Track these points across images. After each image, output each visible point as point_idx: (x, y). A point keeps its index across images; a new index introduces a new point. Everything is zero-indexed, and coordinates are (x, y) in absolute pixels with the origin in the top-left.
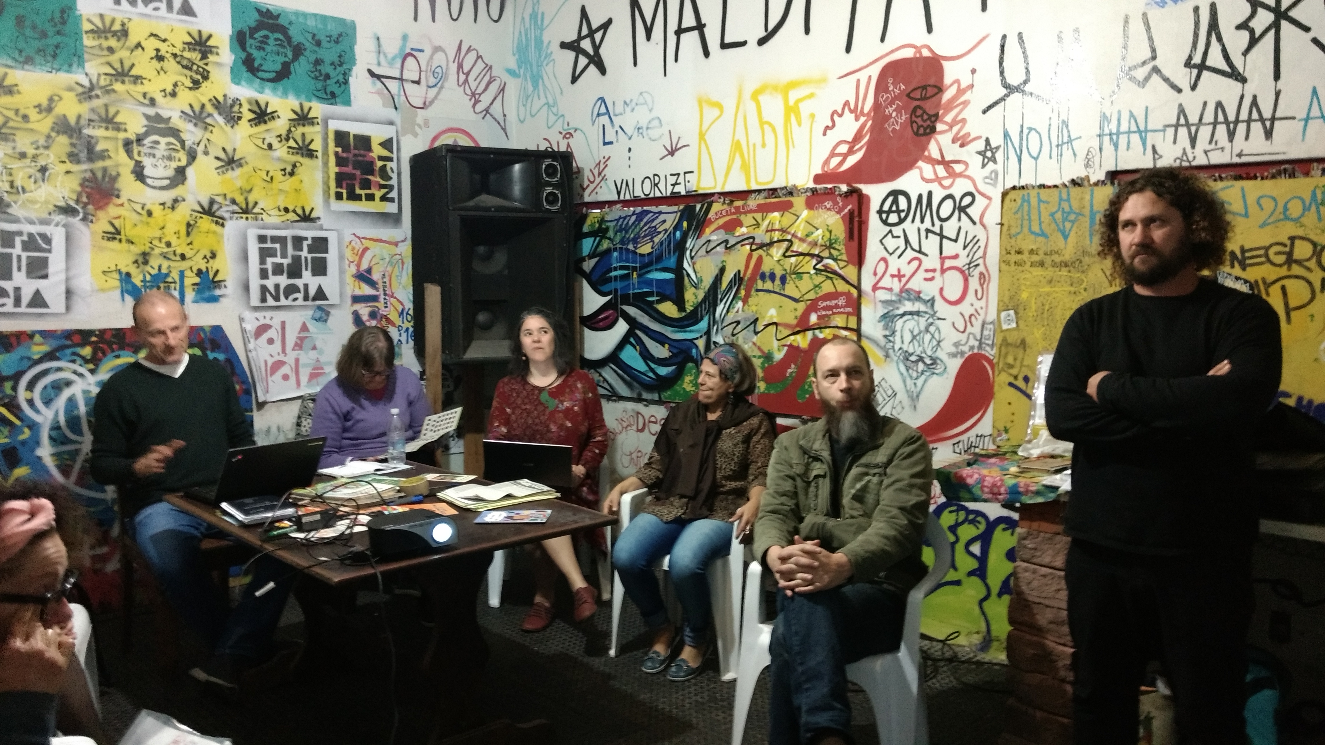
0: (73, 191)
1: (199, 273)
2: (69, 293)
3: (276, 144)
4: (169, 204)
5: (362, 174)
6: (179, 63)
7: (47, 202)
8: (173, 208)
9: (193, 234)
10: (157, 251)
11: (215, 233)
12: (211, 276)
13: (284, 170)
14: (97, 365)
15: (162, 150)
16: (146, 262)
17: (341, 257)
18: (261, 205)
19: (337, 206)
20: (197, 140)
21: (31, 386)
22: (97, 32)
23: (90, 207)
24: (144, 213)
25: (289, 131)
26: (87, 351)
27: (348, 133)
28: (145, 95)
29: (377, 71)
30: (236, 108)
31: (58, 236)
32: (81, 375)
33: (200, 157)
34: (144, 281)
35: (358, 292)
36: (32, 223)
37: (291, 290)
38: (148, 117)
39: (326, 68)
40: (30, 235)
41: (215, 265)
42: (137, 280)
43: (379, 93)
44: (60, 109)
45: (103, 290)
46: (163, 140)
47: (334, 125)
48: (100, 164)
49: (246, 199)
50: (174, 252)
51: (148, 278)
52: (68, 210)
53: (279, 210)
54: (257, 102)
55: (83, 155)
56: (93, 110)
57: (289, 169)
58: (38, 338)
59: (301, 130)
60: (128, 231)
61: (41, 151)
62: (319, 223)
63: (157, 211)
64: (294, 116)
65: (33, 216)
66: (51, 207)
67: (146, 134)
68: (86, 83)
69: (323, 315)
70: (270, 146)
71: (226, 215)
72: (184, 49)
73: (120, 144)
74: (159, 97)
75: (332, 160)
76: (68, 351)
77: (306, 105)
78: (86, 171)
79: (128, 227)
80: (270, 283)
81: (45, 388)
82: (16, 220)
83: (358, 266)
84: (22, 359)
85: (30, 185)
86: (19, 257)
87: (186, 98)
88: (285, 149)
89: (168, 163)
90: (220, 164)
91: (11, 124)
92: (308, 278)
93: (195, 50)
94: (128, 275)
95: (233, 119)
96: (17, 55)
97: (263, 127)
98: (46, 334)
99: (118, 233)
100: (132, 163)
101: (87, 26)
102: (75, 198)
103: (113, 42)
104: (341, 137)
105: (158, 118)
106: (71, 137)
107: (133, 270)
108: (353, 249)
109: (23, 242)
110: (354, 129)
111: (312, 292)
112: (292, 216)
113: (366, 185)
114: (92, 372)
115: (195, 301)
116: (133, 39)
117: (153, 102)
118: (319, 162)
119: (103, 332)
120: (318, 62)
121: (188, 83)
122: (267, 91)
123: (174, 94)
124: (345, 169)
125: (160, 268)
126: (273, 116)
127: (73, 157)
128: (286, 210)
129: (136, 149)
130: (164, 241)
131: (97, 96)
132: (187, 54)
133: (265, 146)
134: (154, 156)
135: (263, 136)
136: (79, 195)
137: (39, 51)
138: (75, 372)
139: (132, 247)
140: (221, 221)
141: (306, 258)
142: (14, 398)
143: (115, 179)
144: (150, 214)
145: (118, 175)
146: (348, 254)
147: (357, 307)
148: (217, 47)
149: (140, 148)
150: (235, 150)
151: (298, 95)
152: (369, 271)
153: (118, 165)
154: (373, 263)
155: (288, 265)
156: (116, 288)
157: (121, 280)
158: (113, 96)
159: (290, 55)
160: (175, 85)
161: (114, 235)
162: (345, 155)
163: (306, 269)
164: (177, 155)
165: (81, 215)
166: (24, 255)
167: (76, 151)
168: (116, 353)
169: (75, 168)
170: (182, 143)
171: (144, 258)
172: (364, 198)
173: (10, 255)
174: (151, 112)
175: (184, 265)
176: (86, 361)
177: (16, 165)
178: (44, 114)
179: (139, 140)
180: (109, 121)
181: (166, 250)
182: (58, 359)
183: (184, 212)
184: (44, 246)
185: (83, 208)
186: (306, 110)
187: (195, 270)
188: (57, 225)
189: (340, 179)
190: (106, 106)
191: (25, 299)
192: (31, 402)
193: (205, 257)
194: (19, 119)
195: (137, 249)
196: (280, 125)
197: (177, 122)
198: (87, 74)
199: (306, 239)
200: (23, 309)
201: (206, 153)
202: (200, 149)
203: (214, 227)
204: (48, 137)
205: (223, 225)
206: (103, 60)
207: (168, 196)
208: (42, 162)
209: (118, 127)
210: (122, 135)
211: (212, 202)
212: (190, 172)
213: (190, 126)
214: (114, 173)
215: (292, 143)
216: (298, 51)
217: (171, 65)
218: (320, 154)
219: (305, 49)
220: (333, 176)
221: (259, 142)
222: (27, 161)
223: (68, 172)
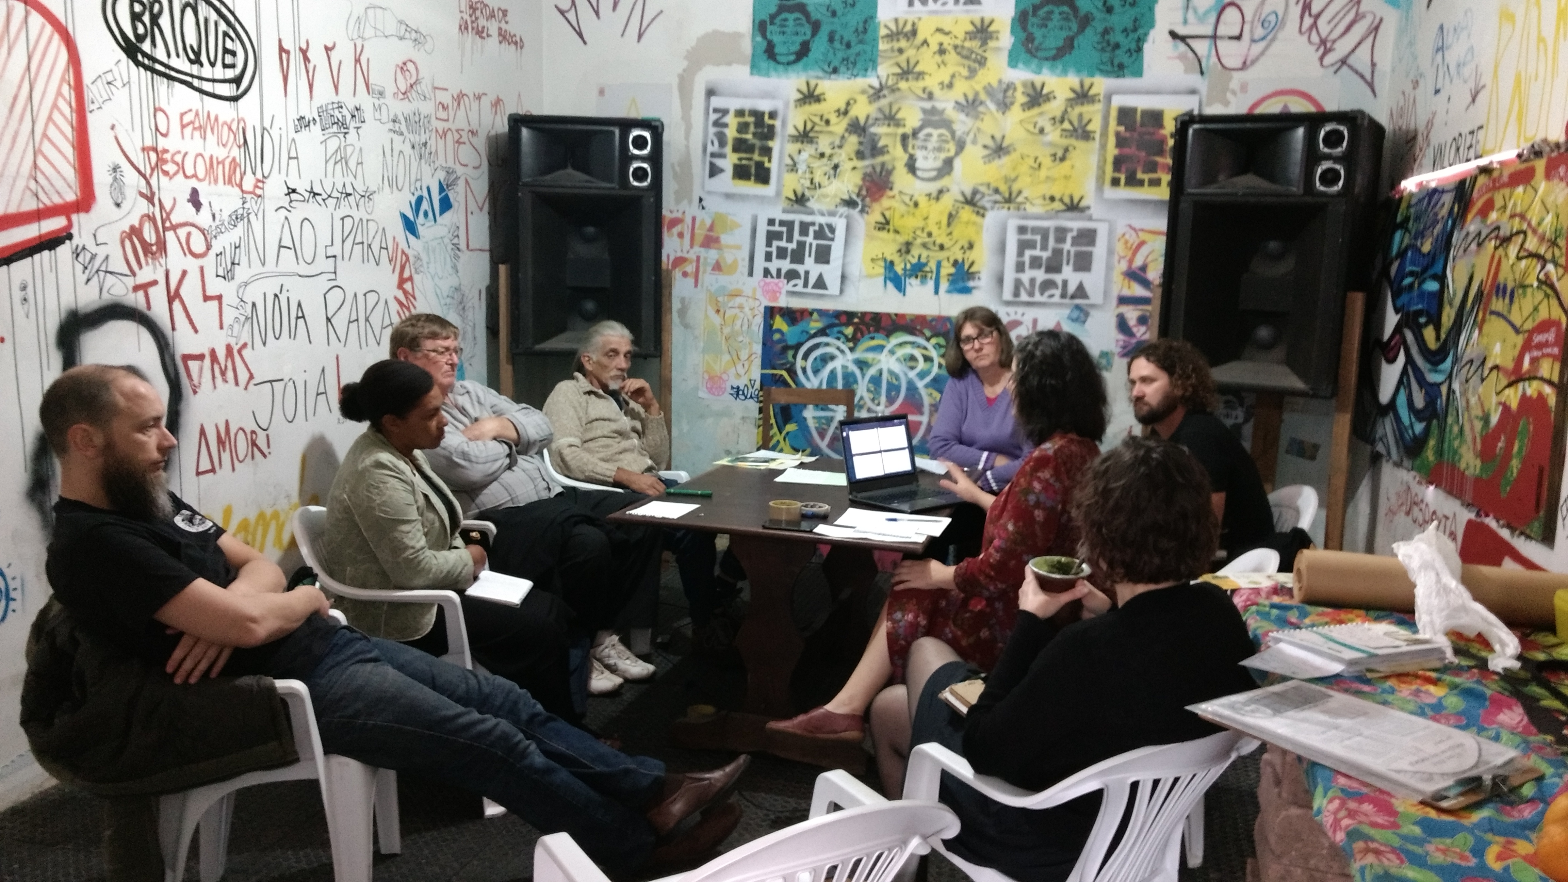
0: (856, 185)
1: (955, 263)
2: (843, 278)
3: (1048, 128)
4: (934, 195)
5: (1149, 154)
6: (958, 54)
7: (835, 196)
8: (937, 199)
9: (953, 224)
10: (919, 241)
11: (974, 223)
12: (966, 267)
13: (1054, 155)
14: (855, 344)
15: (933, 143)
16: (908, 252)
17: (1111, 252)
18: (1025, 194)
19: (1110, 193)
20: (967, 130)
21: (806, 357)
22: (892, 36)
23: (868, 200)
24: (911, 204)
25: (1065, 112)
26: (849, 331)
27: (1134, 110)
28: (924, 90)
29: (1181, 31)
30: (1010, 93)
31: (840, 225)
32: (842, 352)
33: (969, 148)
34: (905, 269)
35: (1126, 292)
36: (823, 214)
37: (1047, 285)
38: (924, 111)
39: (1117, 37)
40: (821, 226)
41: (972, 255)
42: (899, 269)
43: (1182, 57)
44: (854, 112)
45: (870, 276)
46: (935, 133)
47: (1118, 101)
48: (880, 159)
49: (1010, 188)
50: (934, 243)
51: (908, 266)
52: (850, 203)
53: (1044, 198)
54: (1033, 85)
55: (867, 152)
56: (880, 110)
57: (1060, 154)
58: (815, 315)
59: (1078, 109)
60: (896, 222)
61: (837, 150)
62: (1088, 213)
63: (923, 202)
64: (1072, 95)
65: (824, 208)
66: (838, 200)
67: (921, 128)
68: (876, 84)
69: (1082, 315)
70: (1042, 131)
71: (988, 205)
72: (965, 39)
73: (898, 139)
74: (937, 92)
75: (1112, 141)
76: (836, 329)
77: (1087, 82)
78: (867, 167)
79: (897, 216)
80: (1025, 277)
81: (815, 359)
82: (812, 213)
83: (1131, 261)
84: (803, 332)
85: (825, 181)
86: (811, 245)
87: (962, 88)
88: (1058, 132)
89: (937, 154)
90: (986, 152)
91: (817, 128)
92: (1069, 275)
93: (975, 38)
94: (892, 263)
95: (1005, 106)
96: (826, 68)
97: (1035, 111)
98: (822, 313)
99: (888, 223)
100: (906, 157)
101: (883, 32)
102: (856, 191)
103: (903, 43)
104: (1126, 115)
105: (933, 111)
106: (859, 136)
107: (897, 259)
108: (1126, 242)
109: (815, 232)
110: (1142, 103)
111: (1072, 288)
112: (1057, 205)
113: (1152, 167)
114: (852, 350)
115: (949, 291)
116: (920, 37)
117: (930, 96)
118: (1096, 145)
119: (864, 314)
120: (1106, 32)
121: (965, 72)
122: (1045, 71)
123: (950, 86)
124: (1127, 151)
125: (919, 258)
126: (1048, 98)
127: (860, 155)
128: (1052, 199)
129: (911, 142)
130: (926, 231)
131: (884, 96)
132: (968, 44)
133: (1037, 131)
134: (926, 148)
135: (1034, 120)
136: (860, 189)
137: (845, 60)
138: (838, 348)
139: (898, 237)
140: (982, 211)
141: (1069, 252)
142: (793, 364)
143: (890, 172)
144: (916, 205)
145: (894, 168)
146: (1120, 248)
147: (1124, 309)
148: (997, 32)
149: (915, 142)
150: (1003, 137)
151: (1079, 71)
152: (1144, 268)
153: (894, 159)
154: (1150, 259)
155: (1048, 259)
156: (879, 275)
157: (885, 269)
158: (897, 94)
159: (1075, 27)
160: (953, 76)
161: (884, 225)
162: (1128, 135)
163: (1068, 263)
164: (947, 146)
165: (860, 207)
166: (815, 243)
167: (862, 148)
168: (872, 335)
169: (860, 164)
170: (953, 133)
171: (907, 247)
172: (1146, 183)
173: (805, 243)
174: (928, 105)
175: (942, 255)
176: (848, 340)
177: (816, 164)
178: (842, 117)
179: (915, 133)
180: (891, 119)
181: (927, 240)
182: (827, 335)
183: (947, 202)
184: (830, 235)
185: (863, 200)
186: (1086, 86)
187: (952, 261)
188: (841, 216)
189: (1118, 163)
190: (891, 105)
191: (812, 280)
192: (804, 370)
193: (962, 247)
194: (823, 123)
195: (901, 239)
196: (1055, 107)
197: (951, 112)
198: (878, 77)
199: (1071, 230)
200: (809, 290)
201: (974, 142)
202: (969, 139)
203: (975, 218)
204: (843, 137)
205: (983, 216)
206: (893, 61)
207: (933, 187)
208: (835, 160)
209: (898, 123)
210: (901, 131)
211: (975, 192)
212: (958, 163)
213: (962, 117)
214: (890, 167)
215: (1066, 125)
216: (1085, 21)
217: (952, 57)
218: (1097, 136)
219: (1093, 19)
220: (1110, 159)
221: (1031, 127)
222: (825, 160)
223: (854, 168)
